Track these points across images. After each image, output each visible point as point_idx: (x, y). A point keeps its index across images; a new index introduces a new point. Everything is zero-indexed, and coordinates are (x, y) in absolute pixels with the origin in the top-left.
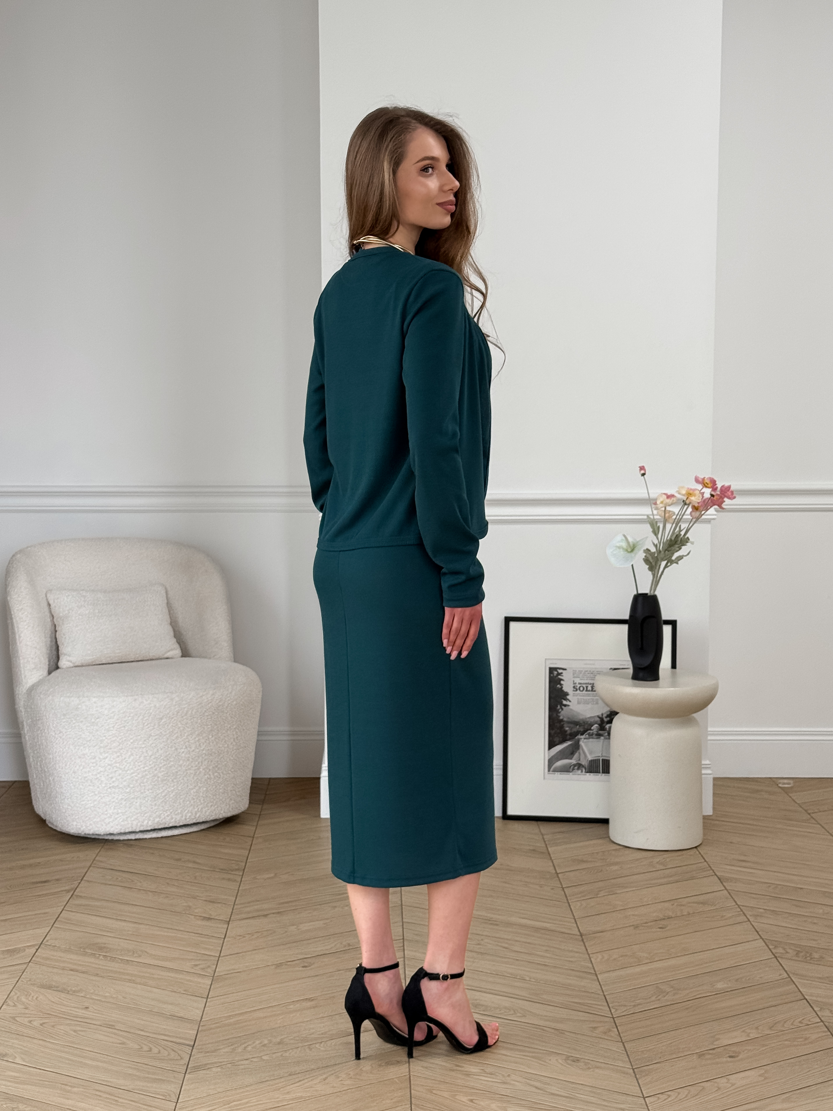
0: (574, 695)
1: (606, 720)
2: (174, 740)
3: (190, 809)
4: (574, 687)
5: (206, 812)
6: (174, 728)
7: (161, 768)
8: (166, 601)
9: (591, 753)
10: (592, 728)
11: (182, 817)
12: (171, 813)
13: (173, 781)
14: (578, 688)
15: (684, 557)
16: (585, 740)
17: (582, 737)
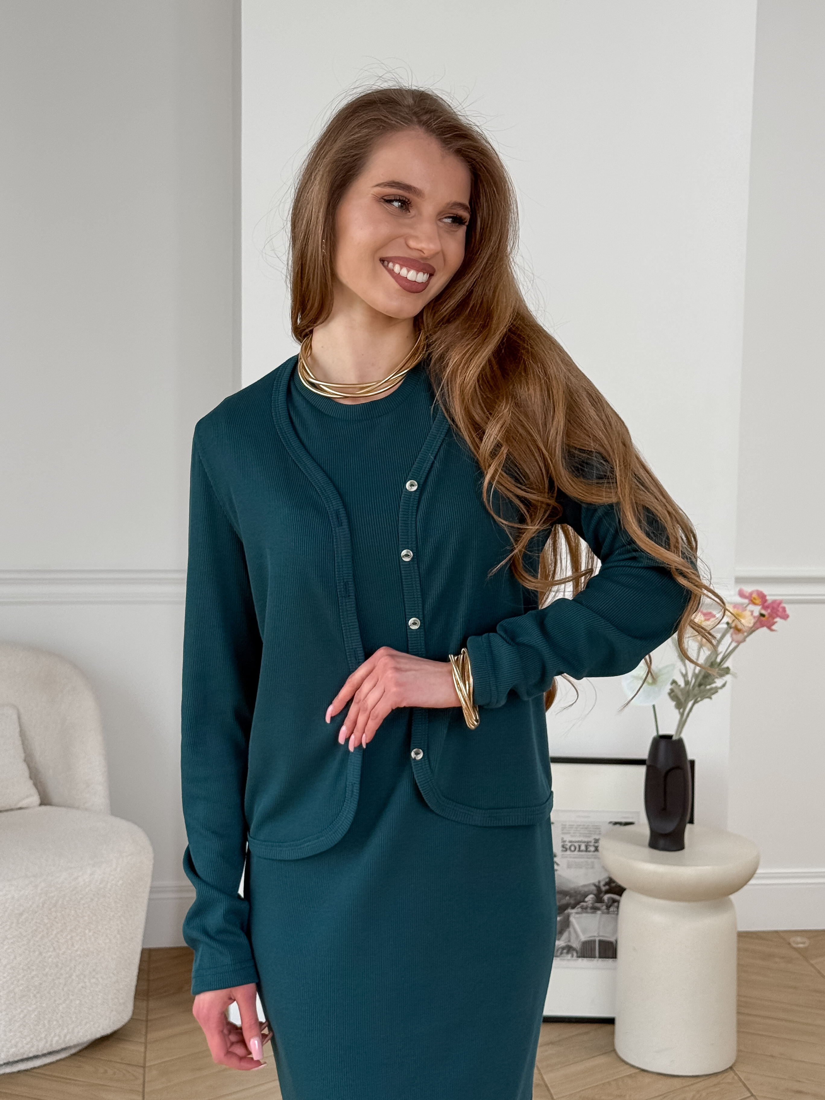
0: (563, 857)
1: (604, 889)
2: (37, 941)
3: (57, 1031)
4: (563, 846)
5: (78, 1032)
6: (38, 925)
7: (18, 981)
8: (18, 730)
9: (584, 932)
10: (587, 899)
11: (47, 1042)
12: (32, 1039)
13: (35, 996)
14: (568, 847)
15: (720, 691)
16: (577, 916)
17: (573, 911)
